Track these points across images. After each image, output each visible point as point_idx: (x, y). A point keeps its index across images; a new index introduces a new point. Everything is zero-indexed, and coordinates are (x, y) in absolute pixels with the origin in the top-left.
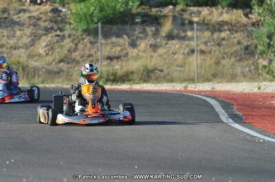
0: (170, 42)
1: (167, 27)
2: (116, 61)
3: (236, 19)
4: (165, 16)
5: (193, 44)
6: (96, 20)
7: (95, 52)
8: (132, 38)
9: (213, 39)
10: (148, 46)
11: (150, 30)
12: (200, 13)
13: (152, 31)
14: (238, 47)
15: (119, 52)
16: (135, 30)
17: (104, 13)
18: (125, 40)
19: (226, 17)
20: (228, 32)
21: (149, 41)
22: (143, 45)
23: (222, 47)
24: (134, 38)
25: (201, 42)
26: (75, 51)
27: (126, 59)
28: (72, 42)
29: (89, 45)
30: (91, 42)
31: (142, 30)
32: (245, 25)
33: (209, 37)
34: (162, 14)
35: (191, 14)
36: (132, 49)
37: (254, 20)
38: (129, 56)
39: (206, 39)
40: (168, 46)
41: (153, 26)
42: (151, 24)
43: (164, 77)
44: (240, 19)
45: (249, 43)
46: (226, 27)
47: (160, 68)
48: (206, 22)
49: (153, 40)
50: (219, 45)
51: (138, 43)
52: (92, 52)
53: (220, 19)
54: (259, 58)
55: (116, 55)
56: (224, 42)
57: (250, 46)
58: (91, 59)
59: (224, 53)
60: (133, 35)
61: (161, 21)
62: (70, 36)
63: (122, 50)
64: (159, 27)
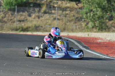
0: (45, 15)
1: (44, 8)
2: (22, 22)
3: (72, 6)
4: (43, 4)
5: (55, 16)
6: (14, 4)
7: (14, 18)
8: (29, 13)
9: (63, 14)
10: (36, 16)
11: (37, 9)
12: (57, 3)
14: (74, 18)
15: (24, 18)
16: (30, 9)
17: (17, 2)
18: (26, 14)
19: (68, 5)
20: (69, 11)
21: (36, 14)
23: (67, 17)
24: (30, 13)
25: (58, 15)
26: (5, 17)
27: (27, 21)
28: (4, 13)
29: (11, 15)
30: (12, 14)
31: (33, 10)
32: (76, 9)
35: (54, 3)
36: (29, 17)
37: (80, 7)
38: (28, 19)
39: (60, 14)
40: (44, 16)
42: (37, 7)
43: (43, 29)
44: (74, 6)
45: (78, 16)
46: (68, 9)
47: (41, 26)
48: (60, 7)
49: (38, 14)
50: (66, 16)
51: (32, 15)
52: (12, 18)
53: (66, 6)
54: (82, 23)
56: (68, 16)
57: (78, 17)
58: (12, 21)
59: (68, 20)
60: (29, 12)
61: (41, 6)
62: (3, 11)
64: (40, 8)
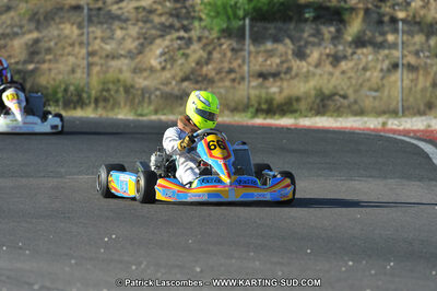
0: (359, 51)
1: (355, 26)
2: (271, 80)
4: (353, 10)
5: (397, 54)
6: (241, 13)
7: (240, 66)
8: (298, 44)
9: (429, 46)
10: (324, 57)
11: (328, 31)
12: (408, 4)
13: (330, 32)
15: (277, 65)
16: (303, 31)
17: (254, 3)
18: (286, 47)
21: (325, 48)
22: (315, 55)
24: (302, 43)
25: (409, 52)
26: (207, 64)
27: (288, 76)
28: (204, 48)
29: (229, 54)
30: (233, 50)
31: (312, 31)
33: (422, 44)
34: (346, 6)
35: (393, 6)
36: (298, 62)
38: (293, 73)
39: (417, 47)
40: (355, 57)
41: (331, 24)
42: (329, 22)
43: (349, 106)
47: (342, 93)
48: (418, 19)
49: (332, 47)
51: (308, 51)
52: (235, 65)
55: (273, 71)
58: (233, 76)
60: (300, 39)
61: (346, 16)
62: (200, 39)
63: (282, 62)
64: (341, 26)
